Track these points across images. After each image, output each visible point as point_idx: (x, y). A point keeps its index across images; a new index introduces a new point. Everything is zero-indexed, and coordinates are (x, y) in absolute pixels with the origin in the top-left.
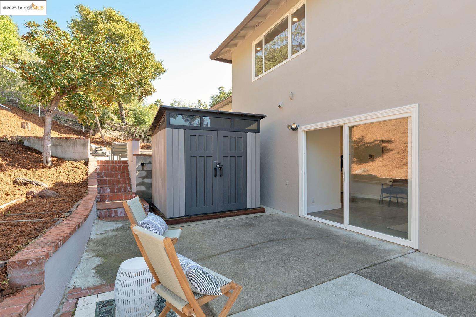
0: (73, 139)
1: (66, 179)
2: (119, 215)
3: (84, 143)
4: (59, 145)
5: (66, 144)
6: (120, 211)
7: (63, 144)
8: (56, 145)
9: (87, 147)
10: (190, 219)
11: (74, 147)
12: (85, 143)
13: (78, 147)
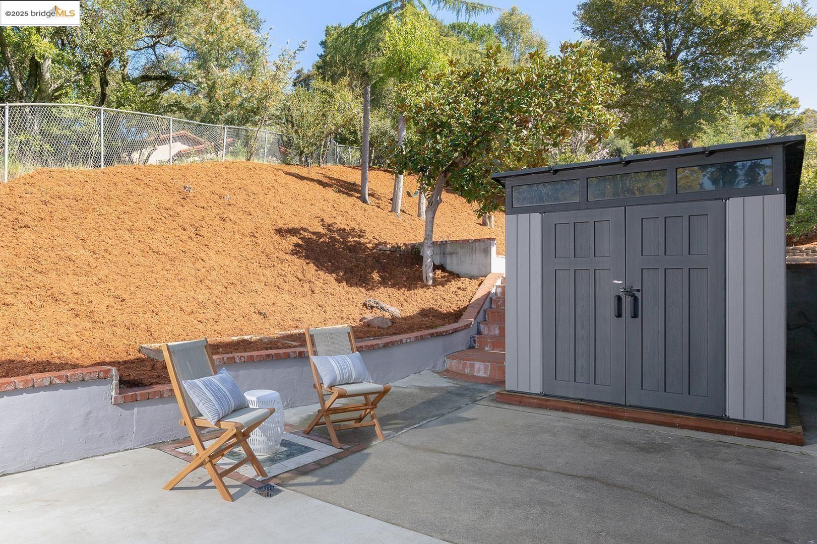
0: (470, 241)
1: (438, 306)
2: (476, 374)
3: (485, 247)
4: (455, 254)
5: (462, 250)
6: (478, 366)
7: (459, 250)
8: (451, 253)
9: (489, 254)
10: (549, 403)
11: (472, 254)
12: (487, 248)
13: (478, 255)
